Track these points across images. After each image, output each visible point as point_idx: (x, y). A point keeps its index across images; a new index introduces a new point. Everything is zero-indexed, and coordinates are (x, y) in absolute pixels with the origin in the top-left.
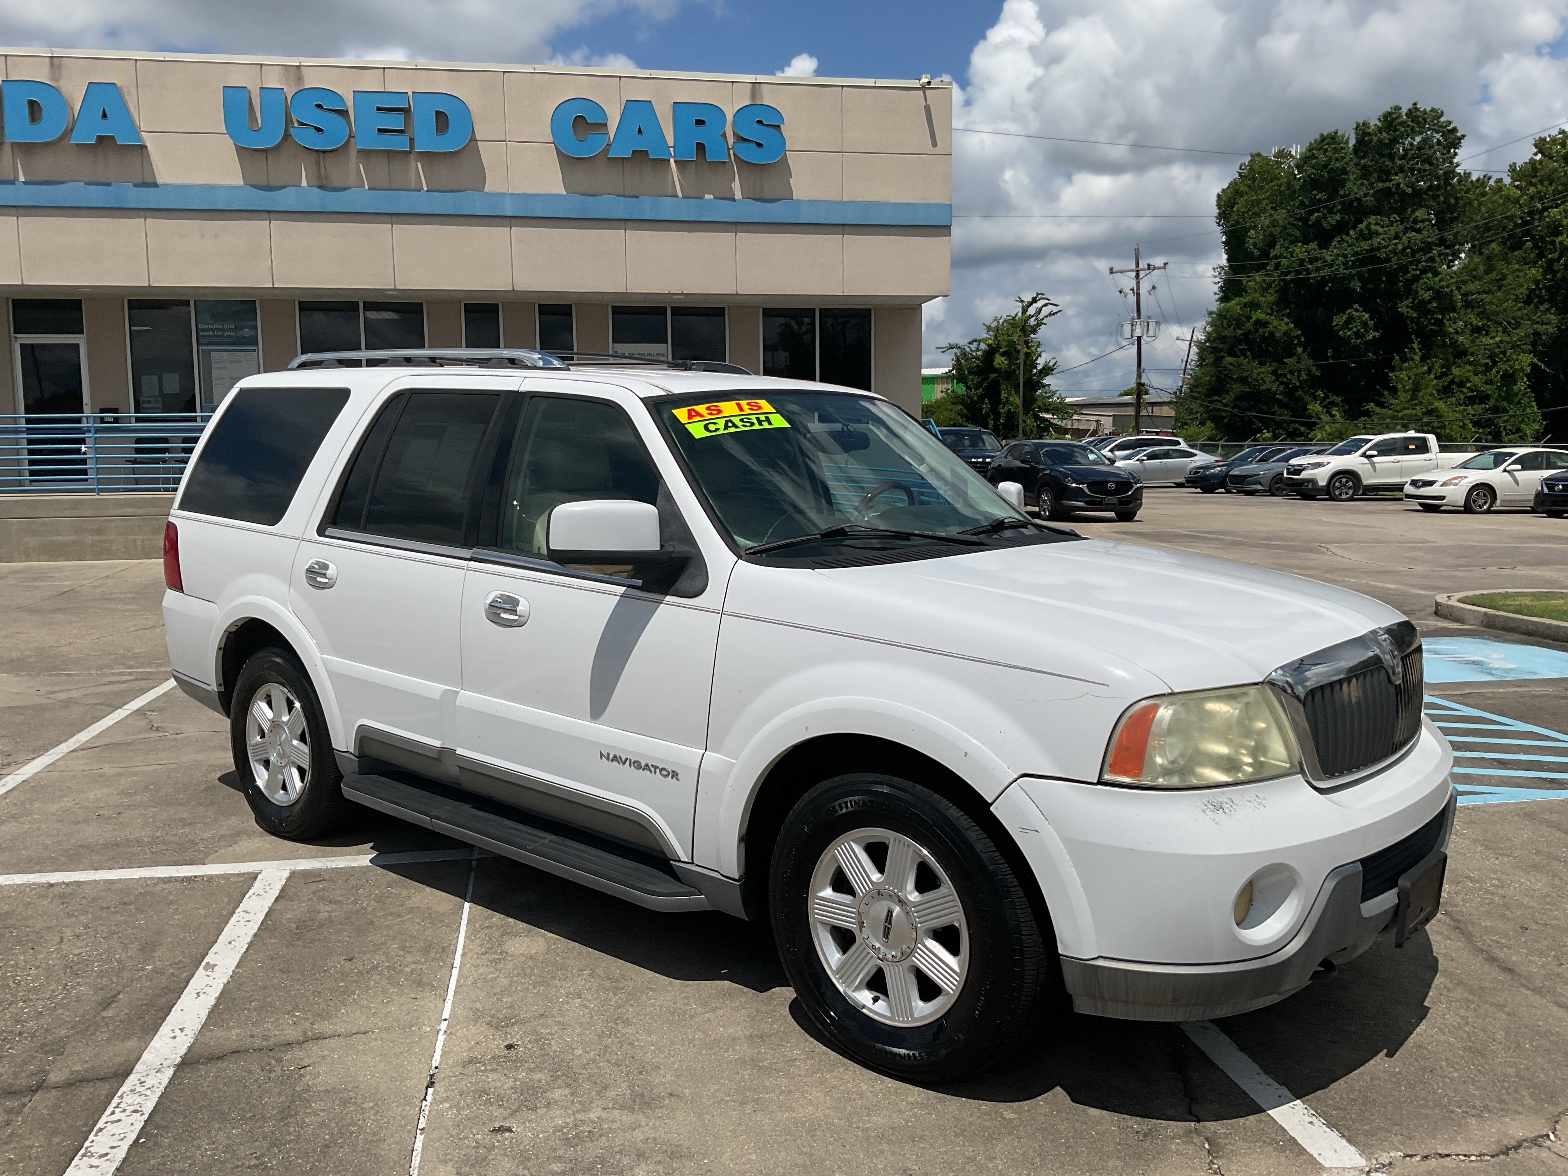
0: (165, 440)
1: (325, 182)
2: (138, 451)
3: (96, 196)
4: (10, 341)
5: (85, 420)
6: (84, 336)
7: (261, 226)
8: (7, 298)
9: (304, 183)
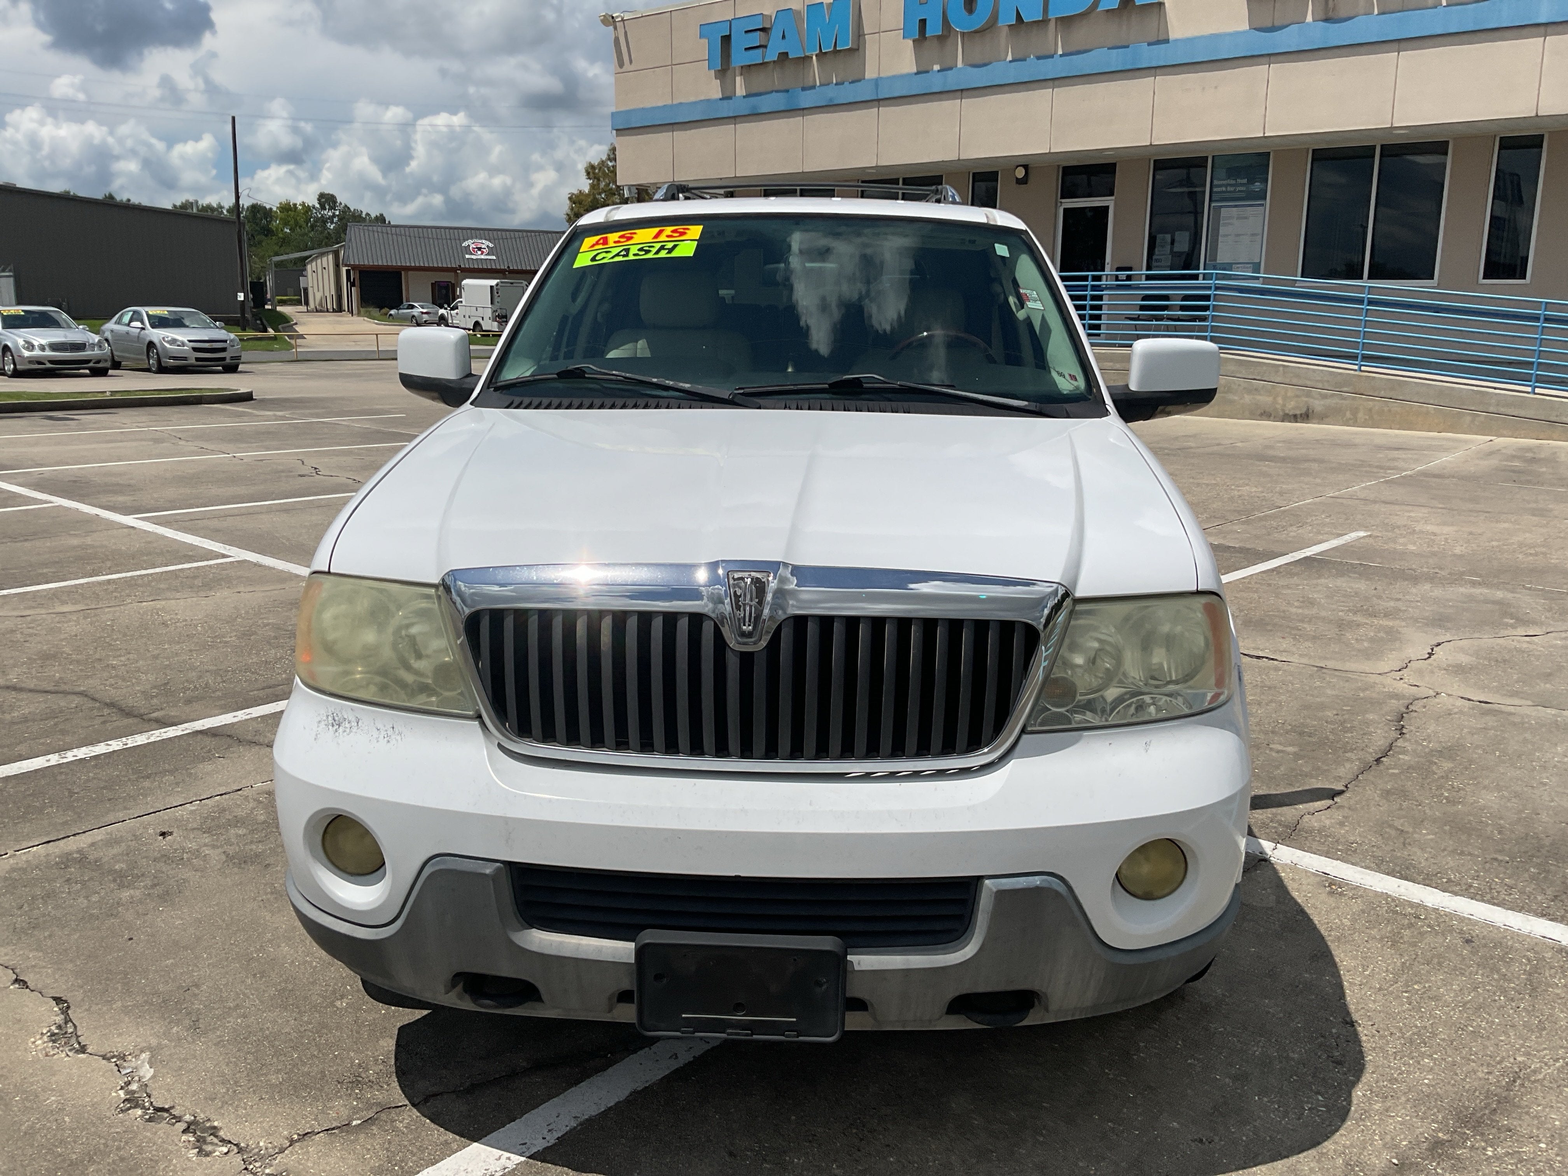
0: (1166, 298)
1: (1330, 14)
2: (1142, 308)
3: (1115, 59)
4: (1056, 204)
5: (1104, 278)
6: (1113, 198)
7: (1260, 70)
8: (1058, 166)
9: (1309, 18)
